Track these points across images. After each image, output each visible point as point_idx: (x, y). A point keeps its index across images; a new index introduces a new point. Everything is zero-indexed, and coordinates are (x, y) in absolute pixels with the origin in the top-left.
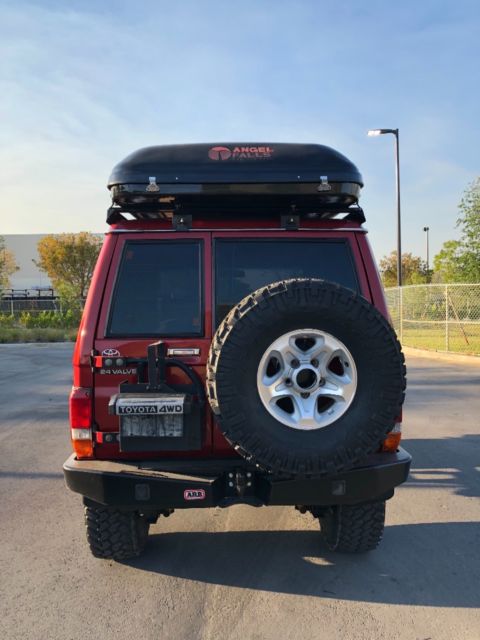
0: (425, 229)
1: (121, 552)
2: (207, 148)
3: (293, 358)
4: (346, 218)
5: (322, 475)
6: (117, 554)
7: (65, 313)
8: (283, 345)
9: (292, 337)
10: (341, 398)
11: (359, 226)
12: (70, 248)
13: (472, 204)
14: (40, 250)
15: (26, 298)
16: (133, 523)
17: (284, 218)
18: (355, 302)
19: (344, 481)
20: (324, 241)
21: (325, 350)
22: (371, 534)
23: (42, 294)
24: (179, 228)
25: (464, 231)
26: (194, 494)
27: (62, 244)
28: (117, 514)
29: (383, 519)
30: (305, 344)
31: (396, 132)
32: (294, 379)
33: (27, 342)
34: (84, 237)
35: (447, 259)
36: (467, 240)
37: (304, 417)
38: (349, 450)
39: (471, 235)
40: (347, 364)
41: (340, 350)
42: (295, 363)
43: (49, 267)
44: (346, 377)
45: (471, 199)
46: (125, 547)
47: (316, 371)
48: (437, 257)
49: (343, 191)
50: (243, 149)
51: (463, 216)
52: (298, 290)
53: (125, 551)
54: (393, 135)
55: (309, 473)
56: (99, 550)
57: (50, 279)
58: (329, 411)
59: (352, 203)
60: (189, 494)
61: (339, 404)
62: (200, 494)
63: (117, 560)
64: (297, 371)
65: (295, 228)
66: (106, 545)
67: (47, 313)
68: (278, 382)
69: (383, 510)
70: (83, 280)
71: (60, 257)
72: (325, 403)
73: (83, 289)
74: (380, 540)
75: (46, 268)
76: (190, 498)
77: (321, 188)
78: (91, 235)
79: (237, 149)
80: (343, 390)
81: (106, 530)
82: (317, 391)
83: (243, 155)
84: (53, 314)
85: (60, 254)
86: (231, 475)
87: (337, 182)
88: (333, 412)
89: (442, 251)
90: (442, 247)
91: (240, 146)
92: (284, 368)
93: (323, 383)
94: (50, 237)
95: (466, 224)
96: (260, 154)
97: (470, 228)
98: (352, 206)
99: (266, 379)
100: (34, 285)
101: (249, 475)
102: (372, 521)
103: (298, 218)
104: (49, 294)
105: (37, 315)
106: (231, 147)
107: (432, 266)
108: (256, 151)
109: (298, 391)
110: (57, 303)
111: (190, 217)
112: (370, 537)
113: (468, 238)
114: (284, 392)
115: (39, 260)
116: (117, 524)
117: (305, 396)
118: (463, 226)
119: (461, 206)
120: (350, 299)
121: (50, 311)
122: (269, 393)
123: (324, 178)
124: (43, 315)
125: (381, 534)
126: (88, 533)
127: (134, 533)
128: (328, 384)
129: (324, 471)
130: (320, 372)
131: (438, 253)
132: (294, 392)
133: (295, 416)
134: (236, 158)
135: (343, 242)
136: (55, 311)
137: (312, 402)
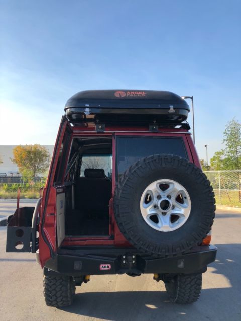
0: (206, 146)
1: (62, 302)
2: (114, 92)
3: (158, 194)
4: (181, 128)
5: (174, 255)
6: (59, 304)
7: (25, 185)
8: (153, 187)
9: (158, 183)
10: (183, 215)
11: (187, 132)
12: (29, 152)
13: (230, 132)
14: (14, 153)
15: (5, 177)
16: (69, 286)
17: (150, 127)
18: (190, 165)
19: (184, 260)
20: (171, 138)
21: (174, 190)
22: (195, 292)
23: (13, 176)
24: (99, 131)
25: (227, 145)
26: (105, 267)
27: (25, 150)
28: (61, 281)
29: (200, 284)
30: (164, 187)
31: (192, 98)
32: (159, 205)
33: (6, 199)
34: (36, 147)
35: (217, 161)
36: (228, 149)
37: (164, 225)
38: (188, 242)
39: (230, 147)
40: (186, 198)
41: (182, 191)
42: (159, 197)
43: (18, 161)
44: (185, 204)
45: (230, 130)
46: (64, 299)
47: (170, 201)
48: (211, 159)
49: (180, 113)
50: (131, 93)
51: (226, 138)
52: (161, 159)
53: (64, 302)
54: (190, 100)
55: (167, 254)
56: (49, 301)
57: (18, 168)
58: (177, 222)
59: (183, 120)
60: (103, 267)
61: (181, 218)
62: (108, 267)
63: (58, 308)
64: (160, 201)
65: (156, 132)
66: (54, 298)
67: (16, 185)
68: (150, 207)
69: (200, 279)
70: (35, 168)
71: (24, 157)
72: (174, 218)
73: (35, 172)
74: (199, 296)
75: (16, 162)
76: (103, 269)
77: (170, 112)
78: (40, 146)
79: (128, 93)
80: (184, 211)
81: (54, 290)
82: (170, 212)
83: (131, 95)
84: (19, 185)
85: (24, 155)
86: (124, 257)
87: (178, 109)
88: (179, 222)
89: (214, 157)
90: (214, 155)
91: (130, 91)
92: (153, 199)
93: (173, 207)
94: (19, 147)
95: (228, 142)
96: (140, 95)
97: (230, 144)
98: (183, 122)
99: (145, 205)
100: (10, 171)
101: (133, 257)
102: (196, 285)
103: (157, 127)
104: (17, 175)
105: (11, 185)
106: (126, 91)
107: (209, 164)
108: (138, 93)
109: (160, 212)
110: (22, 179)
111: (104, 126)
112: (194, 294)
113: (229, 149)
114: (153, 212)
115: (13, 158)
116: (61, 286)
117: (164, 214)
118: (226, 143)
119: (224, 133)
120: (187, 164)
121: (18, 184)
122: (146, 212)
123: (171, 107)
124: (14, 185)
125: (200, 293)
126: (45, 291)
127: (69, 291)
128: (176, 208)
129: (174, 253)
130: (172, 201)
131: (212, 157)
132: (159, 212)
133: (159, 224)
134: (128, 96)
135: (180, 139)
136: (20, 184)
137: (168, 217)
